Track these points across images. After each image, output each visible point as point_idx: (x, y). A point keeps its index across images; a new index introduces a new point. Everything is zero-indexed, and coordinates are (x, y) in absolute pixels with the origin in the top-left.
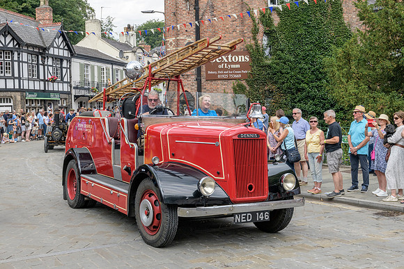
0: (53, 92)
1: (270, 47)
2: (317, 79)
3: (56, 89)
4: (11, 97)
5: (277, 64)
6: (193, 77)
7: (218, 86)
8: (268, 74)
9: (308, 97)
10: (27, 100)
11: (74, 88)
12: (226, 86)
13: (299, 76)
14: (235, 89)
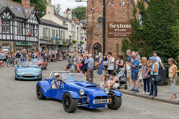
1: (142, 20)
2: (167, 38)
3: (31, 40)
4: (9, 44)
5: (146, 29)
6: (101, 35)
7: (114, 41)
8: (141, 35)
9: (162, 47)
11: (40, 40)
12: (118, 41)
13: (158, 36)
14: (123, 42)
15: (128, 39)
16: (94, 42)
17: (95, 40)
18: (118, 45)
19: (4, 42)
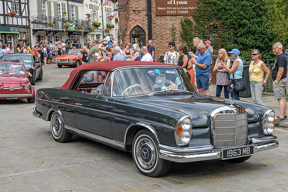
0: (13, 26)
2: (257, 15)
3: (15, 23)
6: (144, 13)
7: (168, 22)
8: (213, 10)
9: (249, 32)
12: (174, 22)
13: (242, 13)
14: (182, 24)
15: (191, 18)
16: (132, 25)
17: (134, 21)
18: (173, 29)
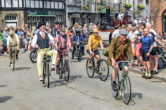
0: (50, 9)
3: (52, 7)
4: (16, 15)
10: (29, 17)
11: (68, 6)
19: (9, 12)
